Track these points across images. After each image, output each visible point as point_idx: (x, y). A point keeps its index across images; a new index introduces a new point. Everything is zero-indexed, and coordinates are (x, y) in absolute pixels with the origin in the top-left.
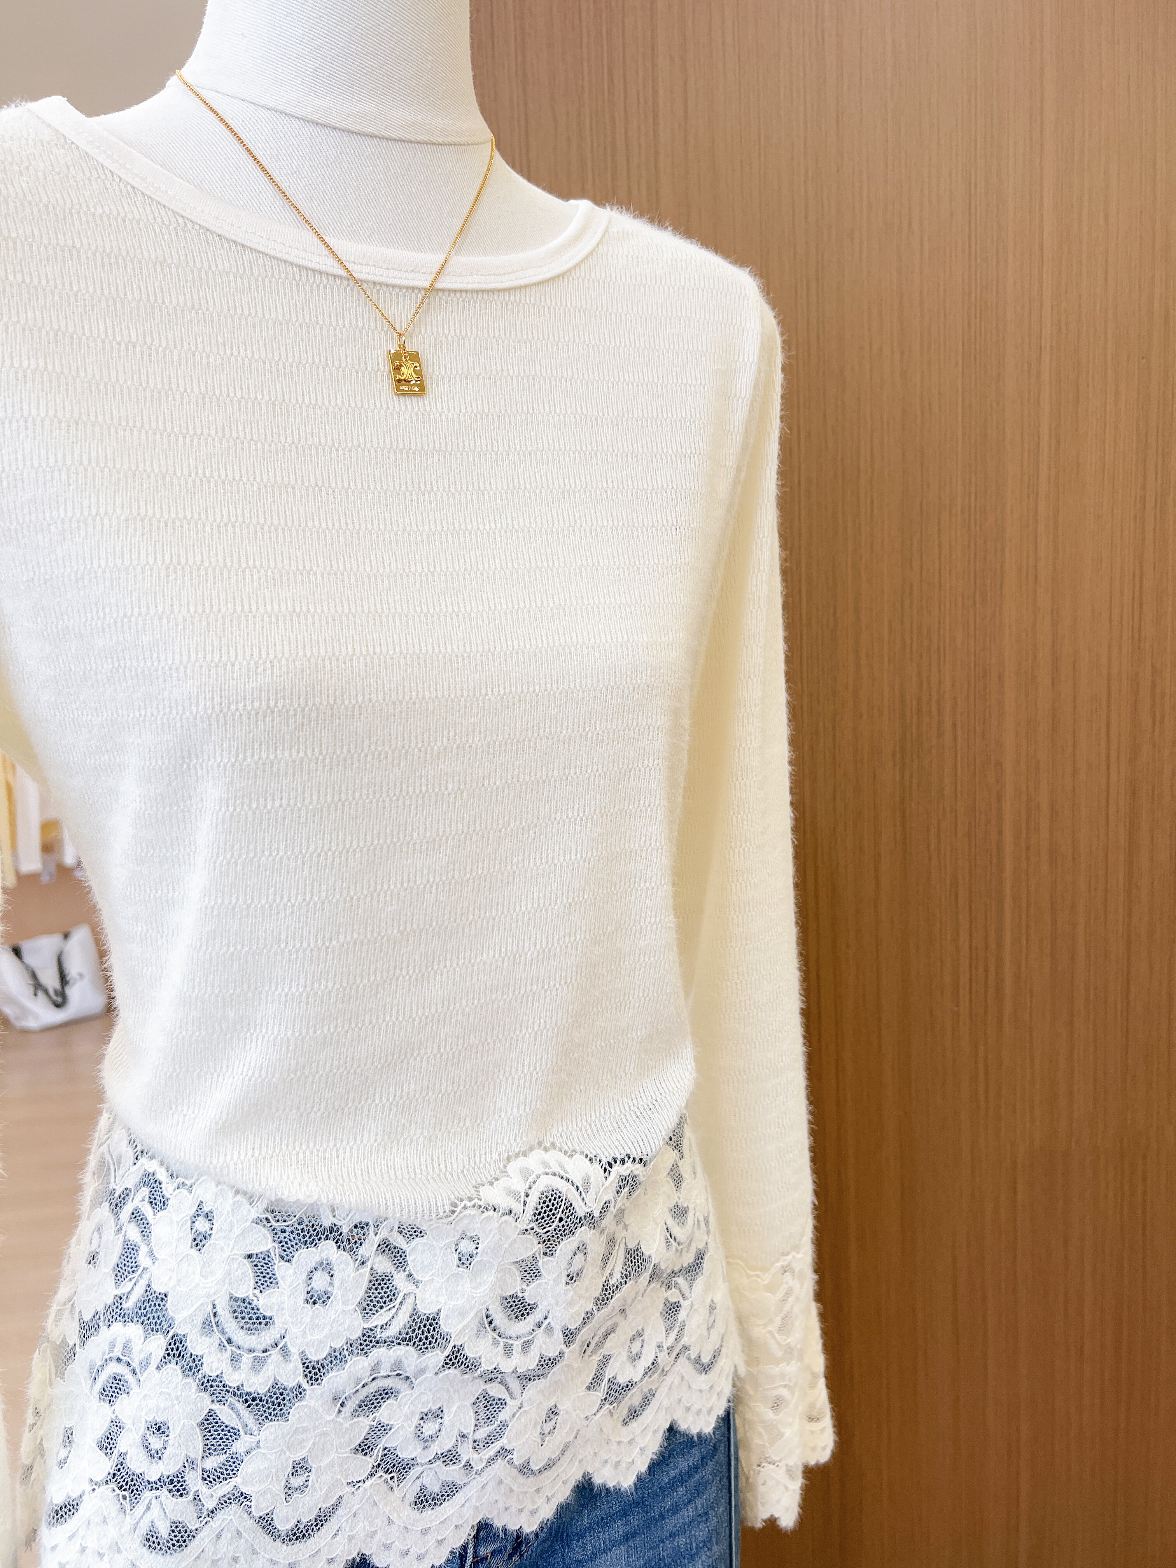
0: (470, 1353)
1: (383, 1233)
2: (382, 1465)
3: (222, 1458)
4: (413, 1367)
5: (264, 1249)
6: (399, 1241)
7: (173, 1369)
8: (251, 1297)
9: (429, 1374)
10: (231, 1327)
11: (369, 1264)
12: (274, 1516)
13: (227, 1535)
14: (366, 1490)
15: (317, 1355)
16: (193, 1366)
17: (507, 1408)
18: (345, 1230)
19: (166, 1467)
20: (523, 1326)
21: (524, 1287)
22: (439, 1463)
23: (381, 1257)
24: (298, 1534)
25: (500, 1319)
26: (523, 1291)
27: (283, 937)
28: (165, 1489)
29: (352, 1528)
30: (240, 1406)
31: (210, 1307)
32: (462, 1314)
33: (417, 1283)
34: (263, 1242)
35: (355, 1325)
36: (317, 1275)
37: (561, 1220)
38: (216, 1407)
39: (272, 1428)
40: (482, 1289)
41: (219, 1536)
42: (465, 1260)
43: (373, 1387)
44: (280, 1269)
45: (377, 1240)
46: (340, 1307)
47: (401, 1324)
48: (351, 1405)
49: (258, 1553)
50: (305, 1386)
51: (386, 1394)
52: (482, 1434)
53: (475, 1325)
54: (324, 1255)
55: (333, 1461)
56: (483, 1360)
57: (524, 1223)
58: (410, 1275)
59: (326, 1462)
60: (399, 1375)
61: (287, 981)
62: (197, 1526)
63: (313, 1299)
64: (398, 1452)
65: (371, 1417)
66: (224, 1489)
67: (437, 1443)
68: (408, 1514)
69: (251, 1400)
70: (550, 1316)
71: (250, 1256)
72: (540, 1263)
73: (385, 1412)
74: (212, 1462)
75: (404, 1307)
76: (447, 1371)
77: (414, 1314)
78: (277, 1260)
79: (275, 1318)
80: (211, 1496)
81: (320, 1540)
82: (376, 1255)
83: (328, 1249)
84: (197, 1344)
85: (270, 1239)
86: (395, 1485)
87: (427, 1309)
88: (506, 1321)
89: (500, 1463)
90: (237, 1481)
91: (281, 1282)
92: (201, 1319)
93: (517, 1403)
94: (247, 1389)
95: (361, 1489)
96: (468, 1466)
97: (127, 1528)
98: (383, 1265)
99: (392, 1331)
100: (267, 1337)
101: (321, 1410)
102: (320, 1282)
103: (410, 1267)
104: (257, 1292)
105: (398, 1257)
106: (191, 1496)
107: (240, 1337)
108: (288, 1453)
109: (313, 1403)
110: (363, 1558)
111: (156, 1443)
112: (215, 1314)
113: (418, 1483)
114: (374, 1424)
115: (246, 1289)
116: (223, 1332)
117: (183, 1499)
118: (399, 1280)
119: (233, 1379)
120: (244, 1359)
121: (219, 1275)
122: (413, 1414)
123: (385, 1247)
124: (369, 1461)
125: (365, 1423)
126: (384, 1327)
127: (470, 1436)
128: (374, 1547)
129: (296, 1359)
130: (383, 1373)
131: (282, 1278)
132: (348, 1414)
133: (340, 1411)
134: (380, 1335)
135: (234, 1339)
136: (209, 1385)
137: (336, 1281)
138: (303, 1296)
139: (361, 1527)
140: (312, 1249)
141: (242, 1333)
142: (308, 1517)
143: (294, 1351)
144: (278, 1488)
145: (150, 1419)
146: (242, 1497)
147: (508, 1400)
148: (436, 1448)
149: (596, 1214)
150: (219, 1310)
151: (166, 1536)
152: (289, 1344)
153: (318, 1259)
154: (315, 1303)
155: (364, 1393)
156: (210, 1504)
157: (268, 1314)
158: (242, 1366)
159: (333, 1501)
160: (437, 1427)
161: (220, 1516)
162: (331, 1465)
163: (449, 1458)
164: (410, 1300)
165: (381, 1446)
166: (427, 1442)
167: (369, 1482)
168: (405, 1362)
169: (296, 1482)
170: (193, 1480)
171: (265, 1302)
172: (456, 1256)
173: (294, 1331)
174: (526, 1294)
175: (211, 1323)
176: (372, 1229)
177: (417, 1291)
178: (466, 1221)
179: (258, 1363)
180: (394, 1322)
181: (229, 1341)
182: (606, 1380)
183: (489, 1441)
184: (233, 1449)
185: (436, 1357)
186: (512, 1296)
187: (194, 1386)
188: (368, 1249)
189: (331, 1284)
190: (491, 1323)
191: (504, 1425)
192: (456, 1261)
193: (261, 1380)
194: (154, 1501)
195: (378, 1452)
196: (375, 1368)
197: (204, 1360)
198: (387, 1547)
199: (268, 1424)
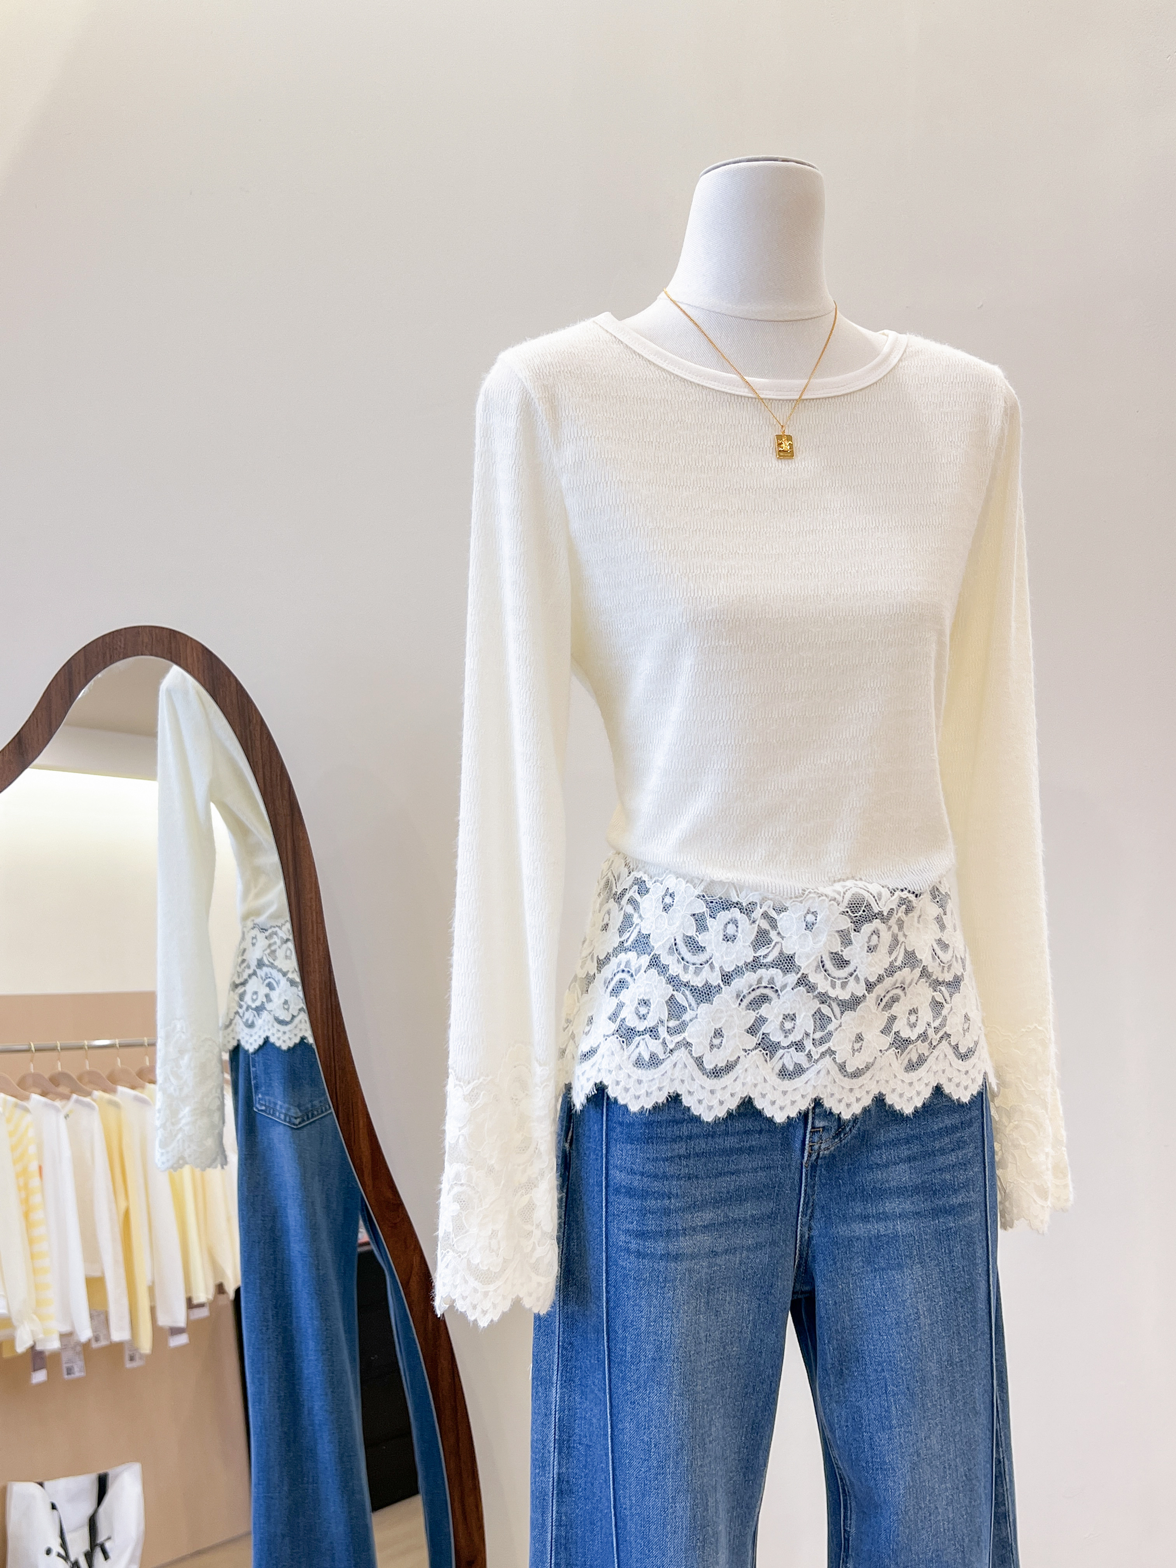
0: (812, 979)
1: (764, 908)
2: (762, 1044)
3: (677, 1022)
4: (780, 983)
5: (701, 911)
6: (773, 914)
7: (653, 971)
8: (695, 936)
9: (789, 988)
10: (683, 950)
11: (757, 923)
12: (704, 1060)
13: (679, 1066)
14: (752, 1056)
15: (729, 968)
16: (663, 969)
17: (833, 1023)
18: (744, 905)
19: (650, 1023)
20: (843, 973)
21: (843, 949)
22: (793, 1048)
23: (763, 921)
24: (716, 1073)
25: (829, 964)
26: (842, 951)
27: (718, 738)
28: (648, 1035)
29: (745, 1078)
30: (688, 993)
31: (673, 940)
32: (808, 957)
33: (783, 938)
34: (701, 908)
35: (749, 955)
36: (730, 926)
37: (864, 911)
38: (675, 993)
39: (704, 1006)
40: (820, 944)
41: (675, 1065)
42: (809, 927)
43: (758, 992)
44: (710, 922)
45: (762, 911)
46: (741, 943)
47: (774, 956)
48: (746, 1002)
49: (694, 1080)
50: (722, 986)
51: (764, 999)
52: (818, 1035)
53: (815, 964)
54: (734, 915)
55: (735, 1034)
56: (819, 986)
57: (842, 908)
58: (779, 933)
59: (732, 1033)
60: (772, 988)
61: (719, 762)
62: (664, 1057)
63: (727, 939)
64: (771, 1037)
65: (757, 1012)
66: (678, 1038)
67: (792, 1034)
68: (774, 1079)
69: (694, 990)
70: (858, 970)
71: (694, 915)
72: (852, 936)
73: (764, 1010)
74: (672, 1023)
75: (775, 948)
76: (799, 988)
77: (781, 953)
78: (708, 918)
79: (707, 948)
80: (671, 1043)
81: (727, 1080)
82: (761, 918)
83: (735, 913)
84: (665, 959)
85: (705, 906)
86: (768, 1059)
87: (788, 952)
88: (832, 966)
89: (828, 1059)
90: (685, 1035)
91: (710, 929)
92: (668, 947)
93: (838, 1022)
94: (692, 983)
95: (750, 1055)
96: (809, 1055)
97: (625, 1057)
98: (765, 925)
99: (769, 959)
100: (702, 957)
101: (730, 1001)
102: (731, 929)
103: (779, 929)
104: (698, 933)
105: (773, 923)
106: (661, 1040)
107: (688, 956)
108: (712, 1024)
109: (725, 996)
110: (750, 1098)
111: (643, 1010)
112: (675, 944)
113: (781, 1062)
114: (758, 1016)
115: (692, 932)
116: (679, 954)
117: (657, 1041)
118: (773, 934)
119: (685, 978)
120: (690, 968)
121: (678, 924)
122: (779, 1014)
123: (765, 915)
124: (755, 1040)
125: (752, 1016)
126: (765, 956)
127: (811, 1035)
128: (757, 1094)
129: (717, 969)
130: (764, 984)
131: (711, 927)
132: (744, 1007)
133: (740, 1004)
134: (762, 961)
135: (685, 958)
136: (673, 981)
137: (740, 929)
138: (721, 937)
139: (750, 1079)
140: (727, 912)
141: (690, 954)
142: (722, 1064)
143: (717, 966)
144: (707, 1043)
145: (640, 998)
146: (688, 1045)
147: (833, 1018)
148: (792, 1038)
149: (885, 914)
150: (677, 941)
151: (647, 1060)
152: (714, 962)
153: (730, 917)
154: (728, 940)
155: (753, 995)
156: (671, 1046)
157: (703, 945)
158: (689, 971)
159: (735, 1058)
160: (792, 1025)
161: (676, 1053)
162: (735, 1035)
163: (799, 1046)
164: (778, 946)
165: (761, 1032)
166: (787, 1033)
167: (754, 1052)
168: (776, 980)
169: (716, 1042)
170: (662, 1032)
171: (701, 939)
172: (804, 924)
173: (717, 955)
174: (844, 954)
175: (674, 948)
176: (759, 905)
177: (783, 942)
178: (811, 901)
179: (697, 972)
180: (770, 955)
181: (683, 959)
182: (893, 1032)
183: (822, 1041)
184: (683, 1018)
185: (792, 978)
186: (836, 954)
187: (664, 981)
188: (757, 913)
189: (737, 931)
190: (823, 967)
191: (830, 1034)
192: (805, 926)
193: (699, 980)
194: (642, 1041)
195: (760, 1035)
196: (760, 981)
197: (670, 967)
198: (763, 1096)
199: (702, 1004)
